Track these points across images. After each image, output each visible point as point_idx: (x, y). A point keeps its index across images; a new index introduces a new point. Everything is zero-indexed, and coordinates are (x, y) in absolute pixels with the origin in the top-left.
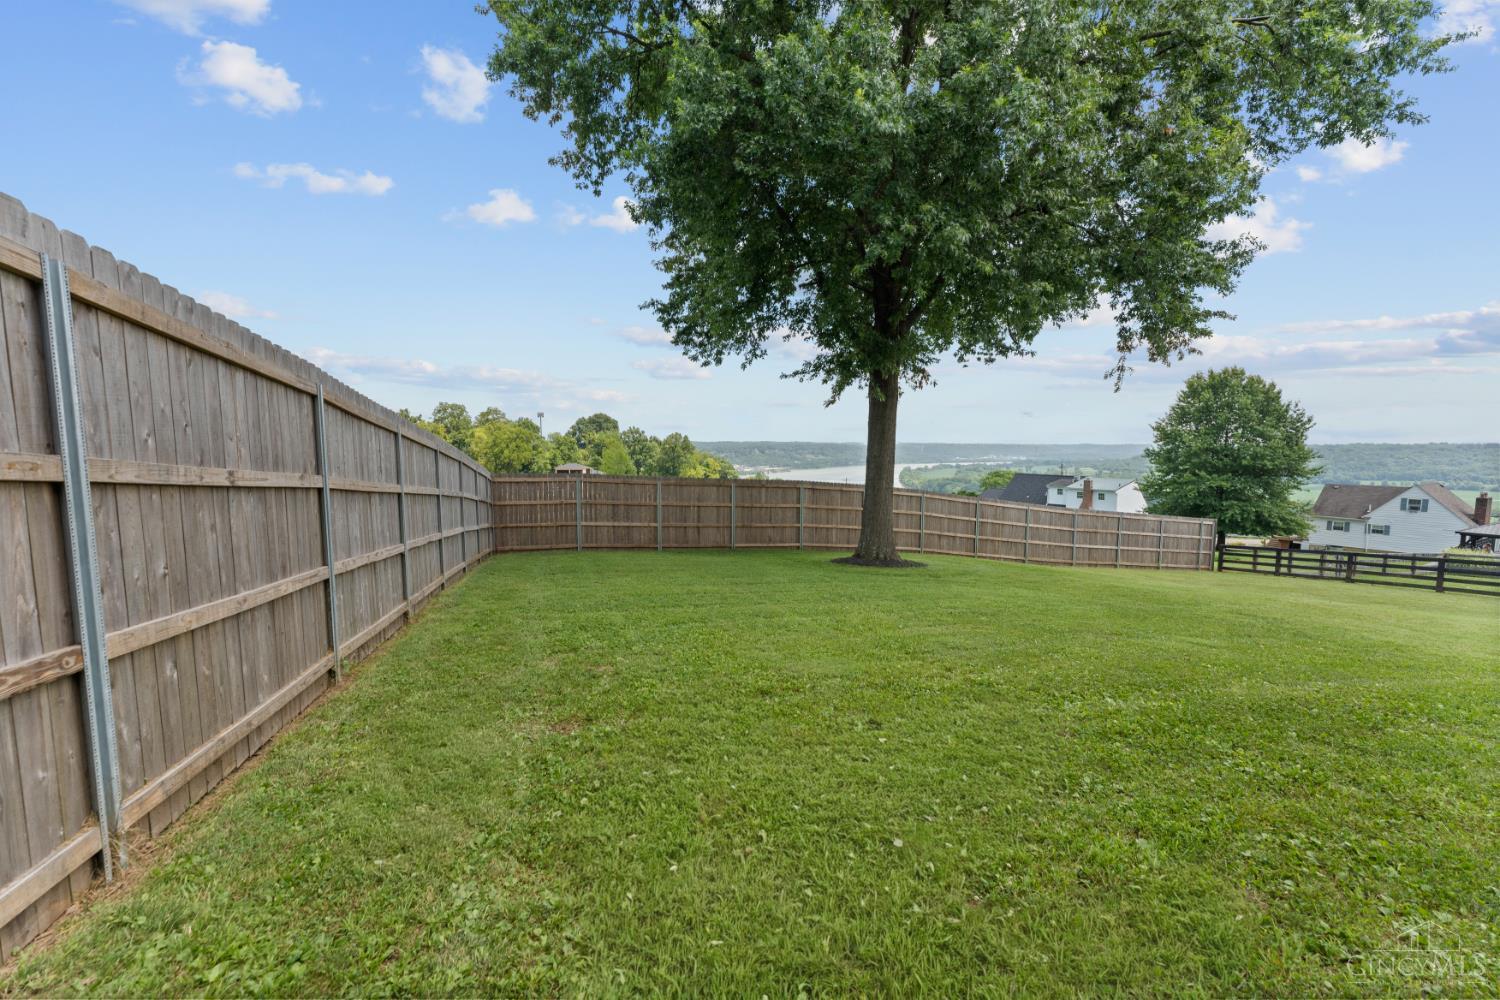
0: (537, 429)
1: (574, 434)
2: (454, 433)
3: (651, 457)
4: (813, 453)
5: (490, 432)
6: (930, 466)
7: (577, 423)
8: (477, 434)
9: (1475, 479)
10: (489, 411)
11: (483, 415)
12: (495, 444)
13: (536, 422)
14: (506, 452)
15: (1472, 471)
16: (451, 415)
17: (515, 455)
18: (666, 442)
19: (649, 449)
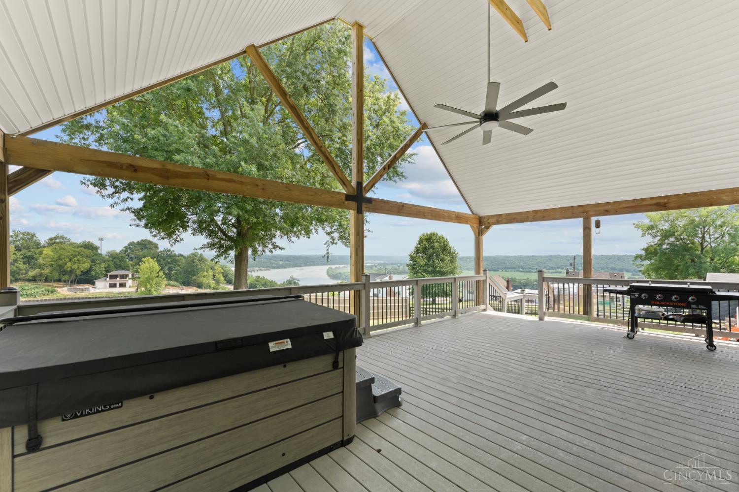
0: (96, 249)
1: (126, 251)
2: (24, 251)
3: (179, 265)
4: (282, 261)
5: (55, 251)
6: (341, 266)
7: (129, 245)
8: (45, 252)
9: (530, 268)
10: (57, 237)
11: (51, 239)
12: (59, 258)
13: (97, 243)
14: (69, 264)
15: (529, 265)
16: (23, 239)
17: (76, 266)
18: (189, 257)
19: (177, 261)
